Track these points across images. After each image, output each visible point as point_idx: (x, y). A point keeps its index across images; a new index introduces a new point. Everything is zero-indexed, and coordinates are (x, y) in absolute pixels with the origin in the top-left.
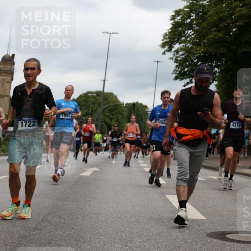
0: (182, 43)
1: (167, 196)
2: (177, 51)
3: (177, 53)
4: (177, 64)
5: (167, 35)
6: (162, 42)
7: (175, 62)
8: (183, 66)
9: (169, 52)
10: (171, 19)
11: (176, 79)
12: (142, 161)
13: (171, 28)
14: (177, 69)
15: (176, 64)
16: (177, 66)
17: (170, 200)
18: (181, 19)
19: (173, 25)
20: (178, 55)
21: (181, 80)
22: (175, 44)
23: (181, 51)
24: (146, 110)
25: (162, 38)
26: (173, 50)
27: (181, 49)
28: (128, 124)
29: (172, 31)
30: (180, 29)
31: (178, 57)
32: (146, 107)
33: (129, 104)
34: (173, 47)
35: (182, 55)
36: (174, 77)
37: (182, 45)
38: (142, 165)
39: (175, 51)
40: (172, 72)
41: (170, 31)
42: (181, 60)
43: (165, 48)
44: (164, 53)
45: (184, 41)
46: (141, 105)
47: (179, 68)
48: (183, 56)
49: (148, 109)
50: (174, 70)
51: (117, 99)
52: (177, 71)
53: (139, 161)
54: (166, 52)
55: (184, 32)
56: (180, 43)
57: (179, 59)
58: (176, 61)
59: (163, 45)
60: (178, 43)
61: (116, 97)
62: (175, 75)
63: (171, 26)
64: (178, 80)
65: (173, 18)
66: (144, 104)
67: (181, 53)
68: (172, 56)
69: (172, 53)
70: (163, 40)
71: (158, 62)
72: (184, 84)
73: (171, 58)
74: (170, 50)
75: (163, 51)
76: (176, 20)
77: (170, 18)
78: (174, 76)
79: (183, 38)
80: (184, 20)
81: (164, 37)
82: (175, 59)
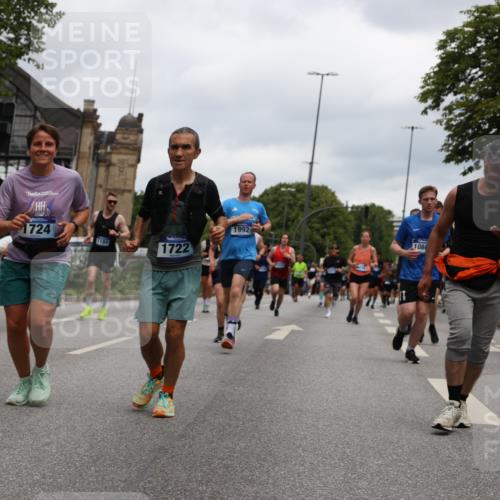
0: (460, 93)
1: (430, 380)
2: (450, 109)
3: (450, 113)
4: (450, 133)
5: (429, 78)
6: (422, 91)
7: (446, 129)
8: (462, 136)
9: (435, 110)
10: (439, 48)
11: (448, 160)
12: (381, 315)
13: (439, 65)
14: (450, 142)
15: (448, 133)
16: (449, 136)
17: (435, 386)
18: (458, 47)
19: (442, 58)
20: (452, 116)
21: (458, 162)
22: (447, 95)
23: (458, 108)
24: (391, 219)
25: (422, 84)
26: (443, 105)
27: (458, 105)
28: (356, 247)
29: (440, 70)
30: (456, 66)
31: (451, 119)
32: (389, 213)
33: (358, 207)
34: (443, 100)
35: (460, 115)
36: (444, 158)
37: (459, 96)
38: (382, 321)
39: (445, 109)
40: (440, 148)
41: (436, 69)
42: (457, 126)
43: (426, 101)
44: (425, 112)
45: (464, 90)
46: (380, 208)
47: (453, 140)
48: (462, 118)
49: (393, 216)
50: (445, 144)
51: (336, 197)
52: (450, 145)
53: (377, 315)
54: (428, 110)
55: (463, 72)
56: (456, 94)
57: (454, 123)
58: (448, 127)
59: (423, 97)
60: (452, 94)
61: (333, 194)
62: (447, 154)
63: (439, 61)
64: (452, 163)
65: (442, 45)
66: (386, 208)
67: (457, 112)
68: (440, 117)
69: (441, 112)
70: (423, 87)
71: (413, 128)
72: (463, 171)
73: (439, 122)
74: (436, 105)
75: (423, 109)
76: (449, 49)
77: (437, 46)
78: (445, 154)
79: (462, 84)
80: (464, 49)
81: (425, 81)
82: (447, 123)
